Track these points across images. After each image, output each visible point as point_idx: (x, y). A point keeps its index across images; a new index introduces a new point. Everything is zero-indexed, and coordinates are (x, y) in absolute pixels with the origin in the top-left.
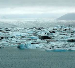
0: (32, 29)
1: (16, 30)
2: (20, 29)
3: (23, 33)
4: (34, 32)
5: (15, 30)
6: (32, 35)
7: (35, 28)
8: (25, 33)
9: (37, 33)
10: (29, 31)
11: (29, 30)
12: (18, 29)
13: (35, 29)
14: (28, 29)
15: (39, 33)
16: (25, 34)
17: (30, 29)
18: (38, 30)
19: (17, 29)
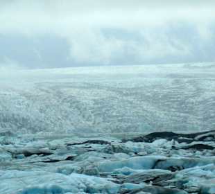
0: (143, 145)
1: (28, 154)
2: (53, 143)
3: (72, 171)
4: (156, 164)
5: (15, 155)
6: (142, 185)
7: (169, 135)
8: (89, 173)
9: (180, 175)
10: (122, 157)
11: (120, 150)
12: (40, 143)
13: (169, 144)
14: (117, 143)
15: (197, 170)
16: (90, 179)
17: (129, 145)
18: (189, 154)
19: (29, 146)
